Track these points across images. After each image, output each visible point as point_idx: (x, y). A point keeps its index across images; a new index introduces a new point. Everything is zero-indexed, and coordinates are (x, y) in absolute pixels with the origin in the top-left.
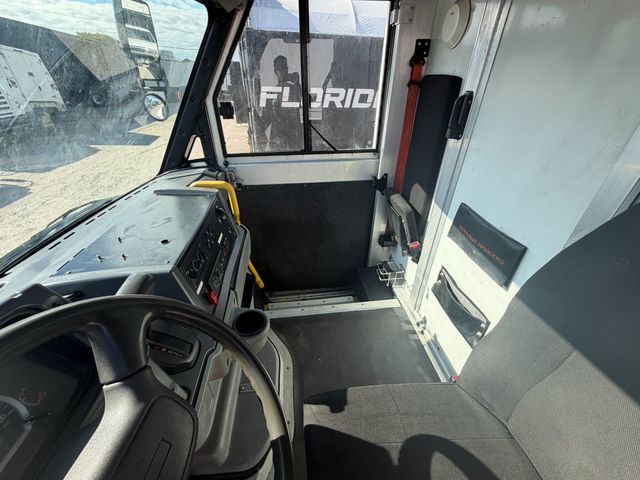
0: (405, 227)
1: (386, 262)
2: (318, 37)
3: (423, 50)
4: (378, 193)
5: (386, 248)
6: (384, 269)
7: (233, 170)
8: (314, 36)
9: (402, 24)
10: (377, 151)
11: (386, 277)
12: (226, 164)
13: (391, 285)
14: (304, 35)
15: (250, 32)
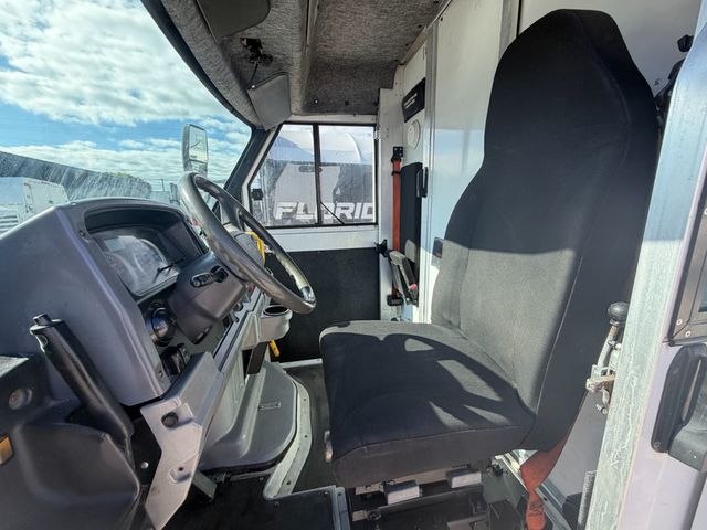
0: (404, 274)
2: (328, 165)
3: (398, 153)
4: (381, 256)
5: (394, 307)
8: (324, 165)
9: (382, 138)
10: (376, 224)
14: (318, 164)
15: (271, 163)
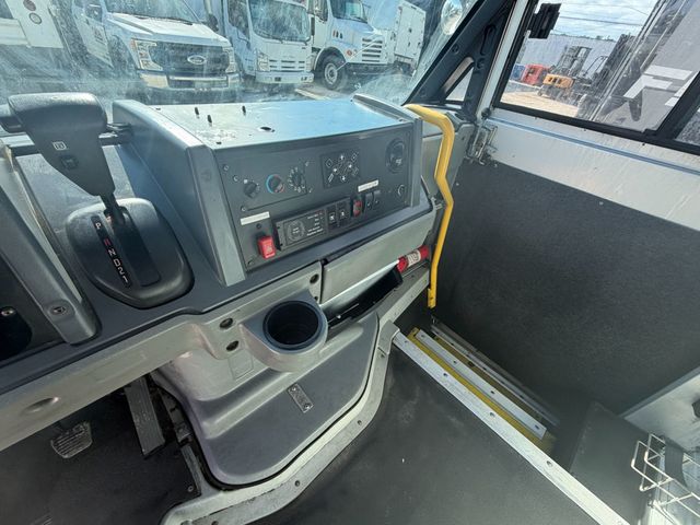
1: (681, 450)
6: (662, 456)
7: (492, 130)
11: (653, 474)
12: (487, 114)
13: (651, 495)
